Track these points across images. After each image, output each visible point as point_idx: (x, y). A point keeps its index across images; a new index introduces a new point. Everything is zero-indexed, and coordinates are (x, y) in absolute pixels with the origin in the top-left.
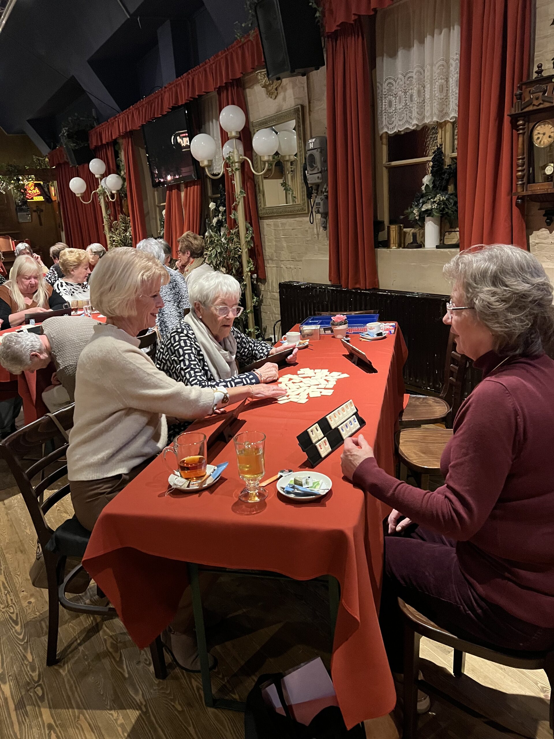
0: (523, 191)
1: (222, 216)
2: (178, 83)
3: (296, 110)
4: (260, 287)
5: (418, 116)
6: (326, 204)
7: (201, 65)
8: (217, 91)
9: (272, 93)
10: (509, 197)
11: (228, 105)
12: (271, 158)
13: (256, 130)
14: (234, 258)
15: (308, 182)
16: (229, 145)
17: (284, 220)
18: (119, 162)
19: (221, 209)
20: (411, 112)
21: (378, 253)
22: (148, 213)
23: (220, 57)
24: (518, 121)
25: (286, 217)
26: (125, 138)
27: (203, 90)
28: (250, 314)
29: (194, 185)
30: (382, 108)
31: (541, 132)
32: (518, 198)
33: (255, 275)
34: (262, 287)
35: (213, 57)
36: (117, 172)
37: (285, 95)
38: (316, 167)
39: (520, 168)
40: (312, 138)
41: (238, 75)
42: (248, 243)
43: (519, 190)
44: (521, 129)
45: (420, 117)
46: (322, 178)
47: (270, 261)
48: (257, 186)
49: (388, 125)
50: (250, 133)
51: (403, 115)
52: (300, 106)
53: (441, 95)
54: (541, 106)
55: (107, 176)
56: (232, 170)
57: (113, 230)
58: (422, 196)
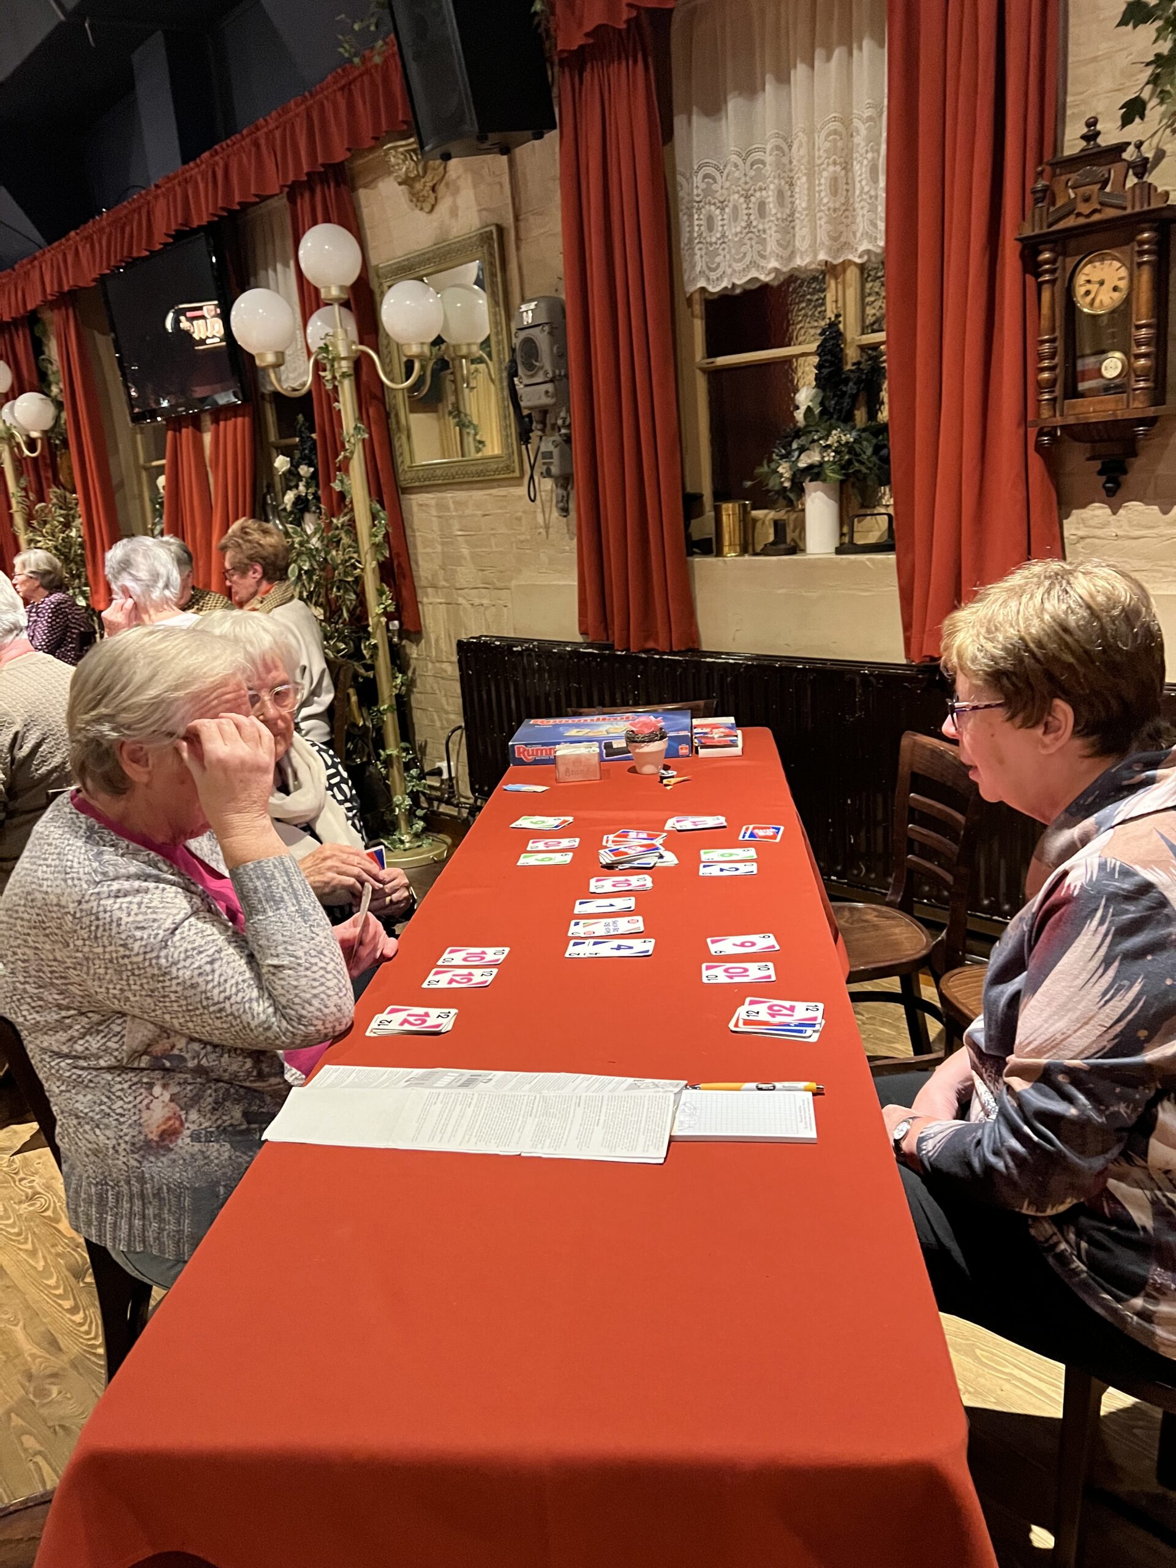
0: (1055, 416)
1: (307, 486)
2: (188, 175)
3: (485, 238)
4: (408, 651)
5: (779, 251)
6: (566, 458)
7: (245, 132)
8: (288, 193)
9: (425, 199)
10: (1021, 431)
11: (315, 223)
12: (426, 350)
13: (385, 285)
14: (342, 585)
15: (522, 404)
16: (323, 321)
17: (461, 495)
18: (45, 364)
19: (304, 470)
20: (763, 242)
21: (696, 566)
22: (121, 485)
23: (292, 114)
24: (1040, 252)
25: (465, 486)
26: (59, 309)
27: (253, 191)
28: (389, 714)
29: (236, 417)
30: (691, 232)
31: (1095, 278)
32: (1041, 433)
33: (396, 622)
34: (413, 651)
35: (274, 113)
36: (41, 385)
37: (454, 202)
38: (542, 368)
39: (1046, 363)
40: (524, 300)
41: (340, 155)
42: (376, 546)
43: (1046, 413)
44: (1047, 271)
45: (786, 254)
46: (556, 394)
47: (429, 590)
48: (392, 415)
49: (707, 272)
50: (371, 293)
51: (743, 249)
52: (494, 229)
53: (834, 202)
54: (1096, 217)
55: (15, 398)
56: (334, 378)
57: (35, 523)
58: (798, 433)
